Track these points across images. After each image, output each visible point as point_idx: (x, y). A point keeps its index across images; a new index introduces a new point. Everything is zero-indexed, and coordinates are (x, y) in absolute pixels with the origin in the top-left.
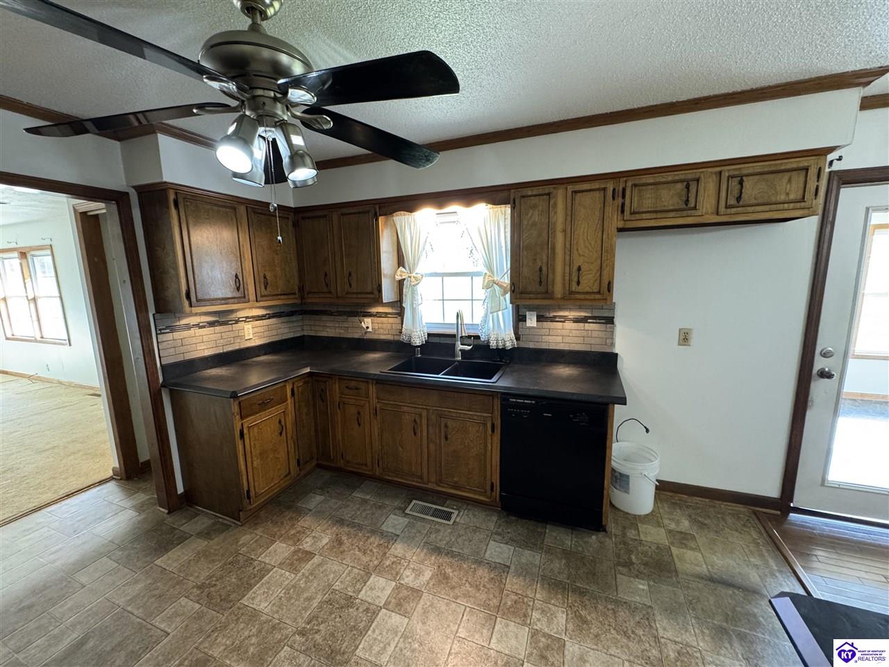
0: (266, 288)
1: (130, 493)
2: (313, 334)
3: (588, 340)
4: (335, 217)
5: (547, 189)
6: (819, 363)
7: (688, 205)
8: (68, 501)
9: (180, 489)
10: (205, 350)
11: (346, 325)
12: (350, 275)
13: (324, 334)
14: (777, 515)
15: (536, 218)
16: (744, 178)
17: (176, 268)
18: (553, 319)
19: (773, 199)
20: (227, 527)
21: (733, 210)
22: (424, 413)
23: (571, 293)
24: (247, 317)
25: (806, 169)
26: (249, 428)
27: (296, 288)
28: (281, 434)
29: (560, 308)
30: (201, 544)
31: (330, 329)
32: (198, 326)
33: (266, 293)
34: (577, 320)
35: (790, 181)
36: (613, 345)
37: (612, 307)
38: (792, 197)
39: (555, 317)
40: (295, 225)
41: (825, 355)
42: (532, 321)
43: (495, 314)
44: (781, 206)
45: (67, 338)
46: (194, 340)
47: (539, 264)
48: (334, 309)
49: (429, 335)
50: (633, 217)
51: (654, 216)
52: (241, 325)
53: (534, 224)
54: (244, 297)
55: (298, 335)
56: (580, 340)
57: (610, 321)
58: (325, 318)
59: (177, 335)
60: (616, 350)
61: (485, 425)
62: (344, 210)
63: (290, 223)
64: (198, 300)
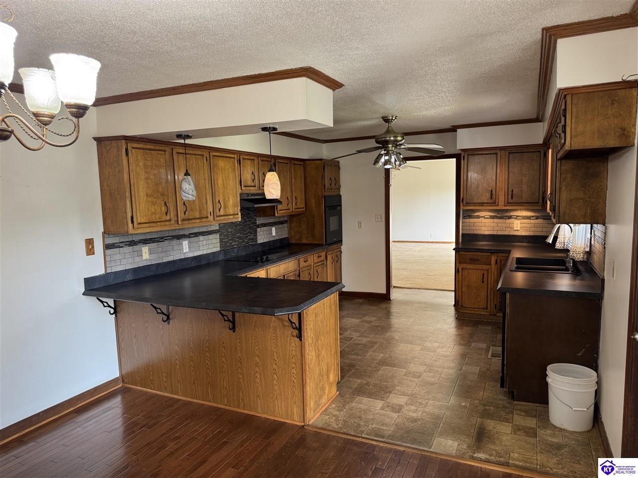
0: (513, 198)
24: (517, 216)
26: (463, 269)
28: (483, 282)
32: (484, 217)
33: (512, 201)
46: (481, 224)
52: (512, 220)
54: (495, 203)
59: (472, 220)
64: (467, 203)
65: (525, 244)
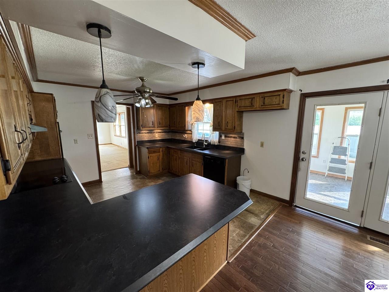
0: (160, 125)
1: (130, 170)
2: (174, 138)
3: (237, 144)
4: (177, 106)
5: (219, 100)
6: (302, 156)
7: (252, 105)
8: (120, 169)
9: (138, 170)
10: (146, 139)
11: (181, 136)
12: (179, 122)
13: (176, 138)
14: (287, 206)
15: (218, 108)
16: (265, 98)
17: (140, 119)
18: (228, 137)
19: (272, 104)
20: (145, 178)
21: (263, 107)
22: (189, 159)
23: (226, 129)
24: (156, 132)
25: (279, 95)
26: (150, 156)
27: (168, 125)
28: (158, 160)
29: (230, 134)
30: (139, 180)
31: (178, 137)
32: (145, 133)
34: (234, 138)
35: (276, 98)
36: (243, 146)
37: (243, 134)
38: (277, 103)
39: (229, 136)
40: (169, 108)
41: (303, 153)
42: (223, 137)
43: (213, 134)
44: (274, 106)
45: (125, 136)
46: (144, 136)
47: (219, 120)
48: (179, 131)
49: (199, 140)
50: (240, 108)
51: (244, 108)
52: (155, 134)
53: (218, 110)
54: (155, 127)
55: (170, 138)
56: (235, 144)
57: (243, 138)
58: (177, 134)
59: (141, 135)
60: (244, 148)
61: (200, 163)
62: (179, 105)
63: (168, 108)
64: (144, 127)
65: (160, 143)
